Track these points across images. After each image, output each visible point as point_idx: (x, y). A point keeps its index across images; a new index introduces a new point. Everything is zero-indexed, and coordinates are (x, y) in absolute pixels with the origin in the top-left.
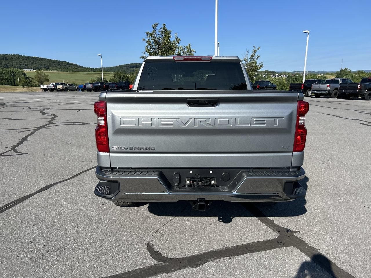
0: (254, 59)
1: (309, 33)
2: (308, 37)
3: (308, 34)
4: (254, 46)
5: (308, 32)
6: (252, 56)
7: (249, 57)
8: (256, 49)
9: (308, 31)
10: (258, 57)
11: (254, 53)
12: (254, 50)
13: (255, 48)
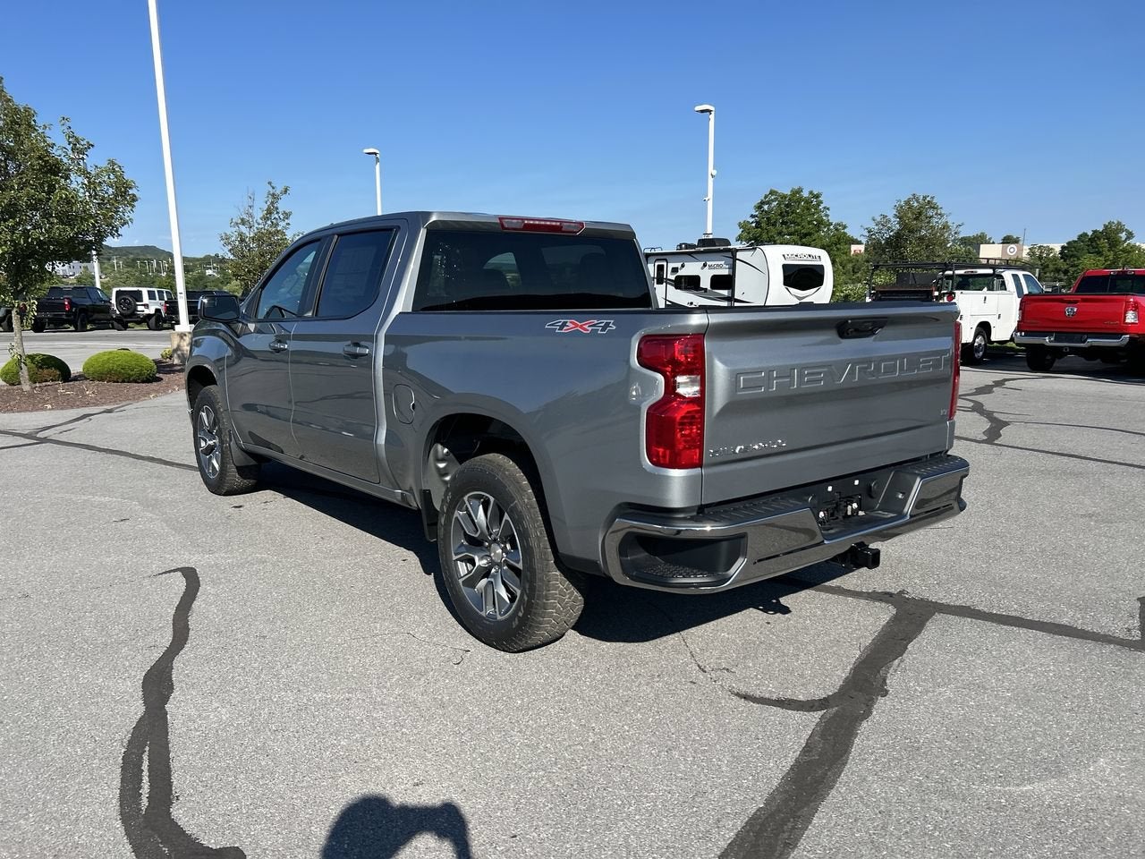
0: (274, 221)
1: (378, 156)
2: (378, 167)
3: (377, 160)
4: (270, 183)
5: (376, 154)
6: (269, 212)
7: (258, 214)
8: (278, 192)
9: (377, 152)
10: (287, 215)
11: (272, 203)
12: (273, 195)
13: (273, 188)
